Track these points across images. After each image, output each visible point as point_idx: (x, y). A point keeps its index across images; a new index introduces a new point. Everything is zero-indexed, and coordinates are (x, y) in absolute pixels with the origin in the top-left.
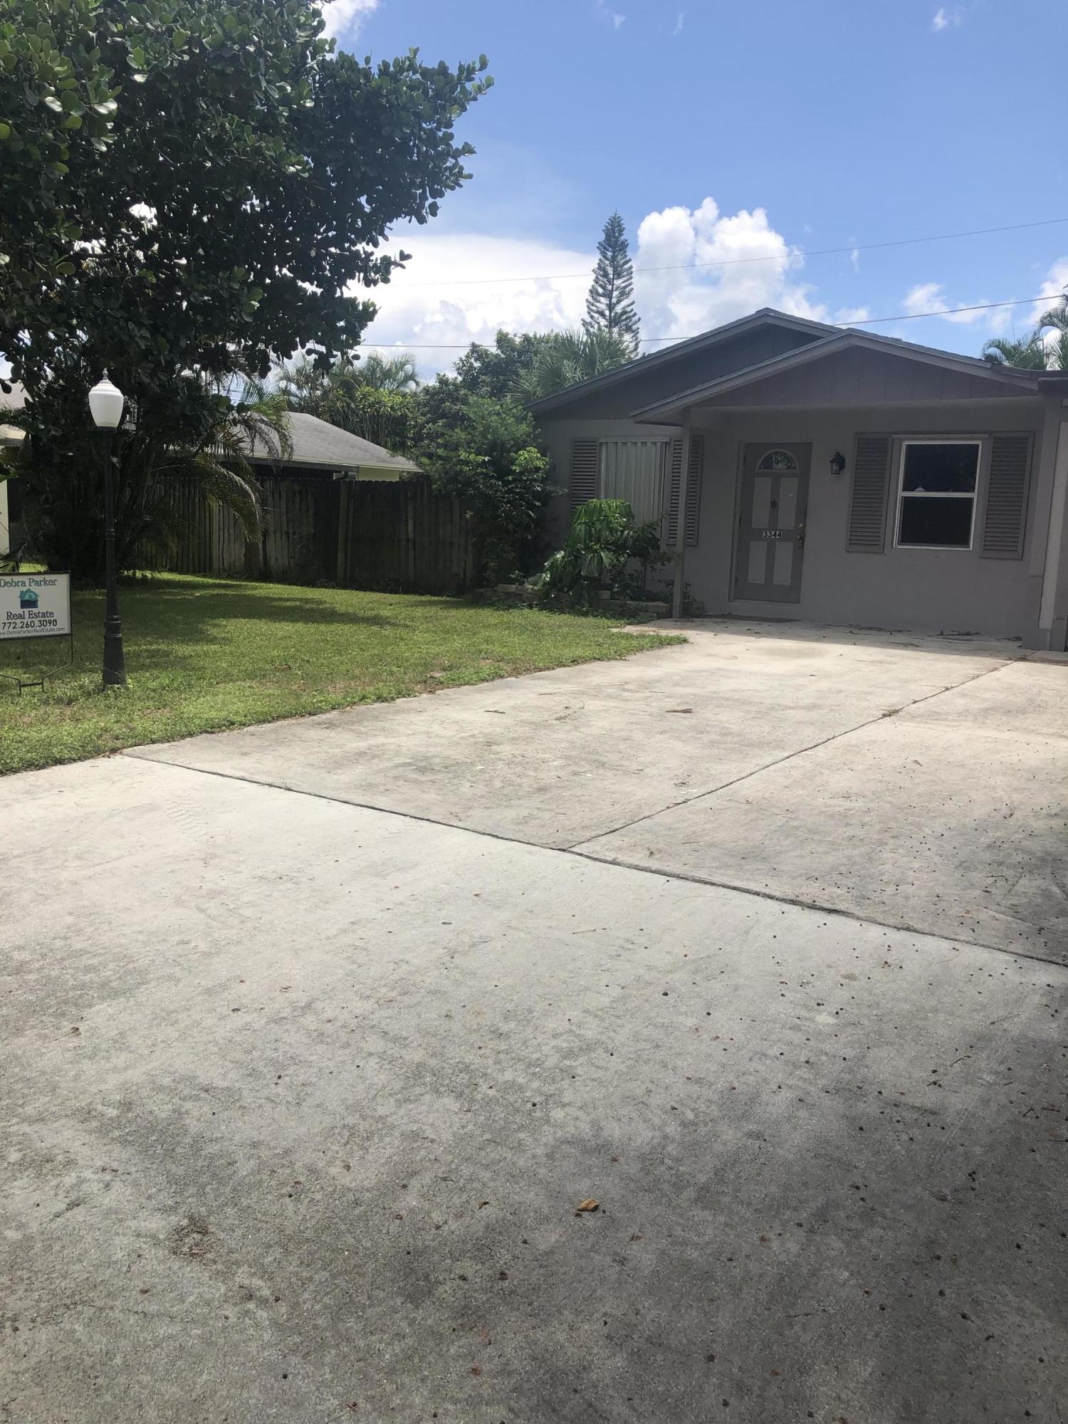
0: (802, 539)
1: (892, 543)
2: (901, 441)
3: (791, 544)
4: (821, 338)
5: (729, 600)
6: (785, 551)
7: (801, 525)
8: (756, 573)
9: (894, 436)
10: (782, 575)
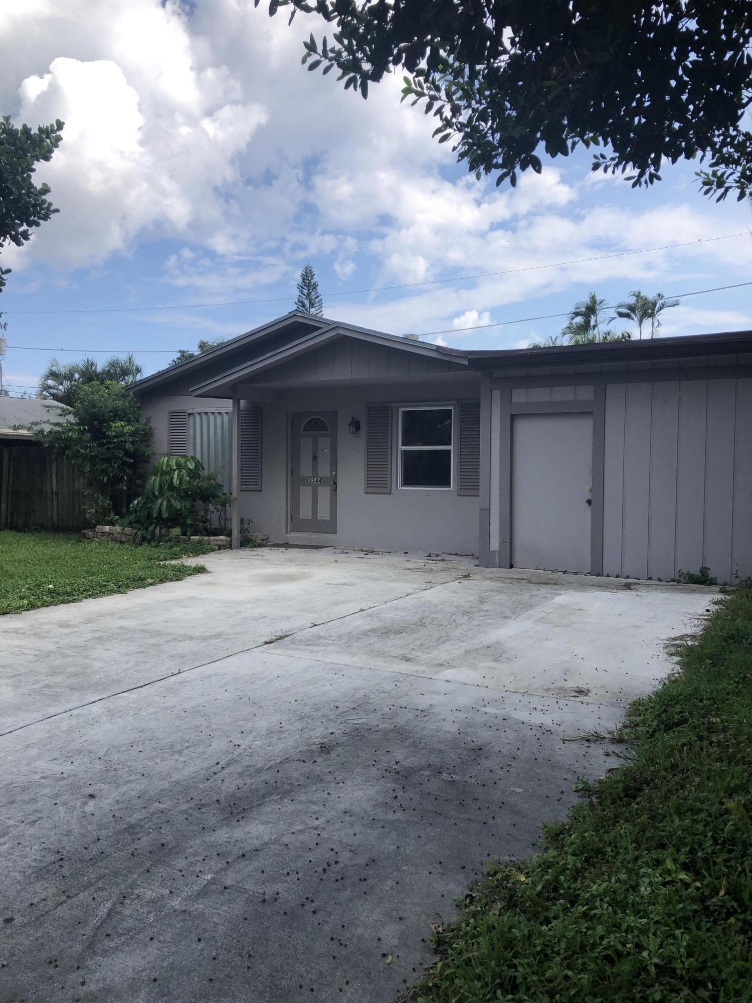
0: (335, 483)
1: (397, 485)
2: (398, 407)
3: (329, 488)
4: (320, 328)
5: (287, 533)
6: (324, 493)
7: (334, 473)
8: (305, 512)
9: (392, 405)
10: (324, 513)
